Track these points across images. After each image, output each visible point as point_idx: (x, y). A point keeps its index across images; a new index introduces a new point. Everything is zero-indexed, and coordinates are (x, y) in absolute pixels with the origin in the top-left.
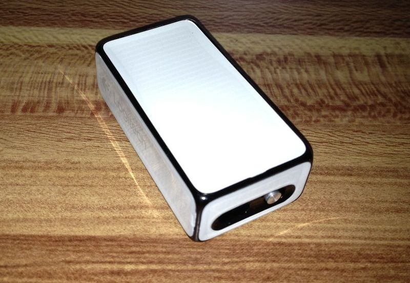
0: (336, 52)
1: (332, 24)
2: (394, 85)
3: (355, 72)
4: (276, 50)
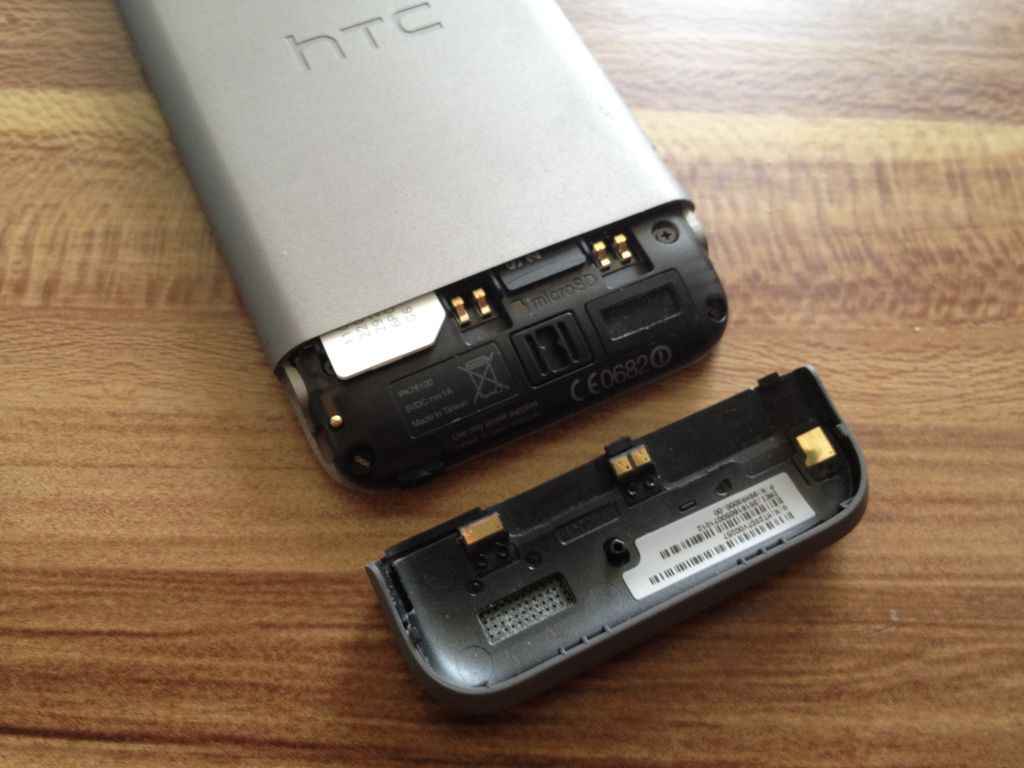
2: (901, 235)
3: (827, 204)
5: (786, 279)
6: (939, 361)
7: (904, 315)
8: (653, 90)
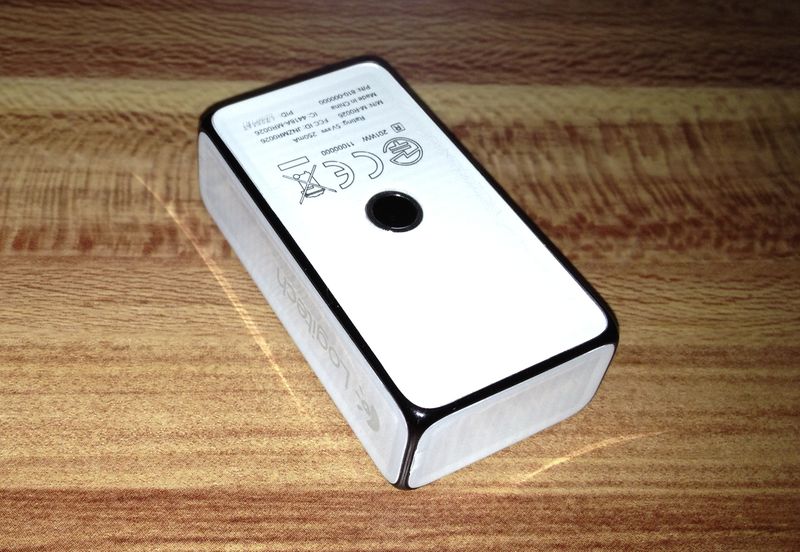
0: (605, 118)
1: (595, 62)
2: (716, 182)
3: (641, 158)
4: (491, 116)
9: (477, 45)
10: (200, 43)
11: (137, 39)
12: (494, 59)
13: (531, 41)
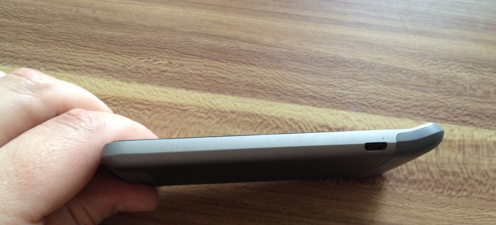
5: (401, 176)
6: (444, 209)
7: (436, 192)
8: (367, 106)
9: (374, 96)
10: (281, 85)
11: (260, 81)
12: (378, 103)
13: (393, 96)
